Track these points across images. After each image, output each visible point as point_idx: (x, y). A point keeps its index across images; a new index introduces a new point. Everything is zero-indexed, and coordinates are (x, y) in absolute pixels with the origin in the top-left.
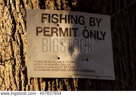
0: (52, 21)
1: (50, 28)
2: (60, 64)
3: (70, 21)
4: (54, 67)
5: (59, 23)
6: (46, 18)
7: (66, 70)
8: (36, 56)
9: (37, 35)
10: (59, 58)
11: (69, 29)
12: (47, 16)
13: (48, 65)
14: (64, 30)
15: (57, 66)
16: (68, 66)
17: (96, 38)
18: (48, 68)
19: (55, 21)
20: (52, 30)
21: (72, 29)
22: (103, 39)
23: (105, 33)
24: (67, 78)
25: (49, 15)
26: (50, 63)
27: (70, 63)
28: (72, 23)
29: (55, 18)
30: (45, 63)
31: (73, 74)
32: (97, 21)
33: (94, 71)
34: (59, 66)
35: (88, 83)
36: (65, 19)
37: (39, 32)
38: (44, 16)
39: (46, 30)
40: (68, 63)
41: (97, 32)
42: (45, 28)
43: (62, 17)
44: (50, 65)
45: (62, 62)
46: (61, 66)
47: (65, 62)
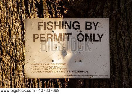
0: (48, 28)
1: (46, 34)
2: (54, 66)
3: (64, 27)
4: (48, 69)
5: (53, 29)
6: (42, 26)
7: (59, 72)
8: (33, 60)
9: (34, 41)
10: (53, 61)
11: (62, 34)
12: (43, 24)
13: (43, 67)
14: (58, 35)
15: (51, 68)
16: (60, 68)
17: (91, 40)
18: (43, 70)
19: (50, 27)
20: (47, 36)
21: (66, 34)
22: (99, 41)
23: (103, 34)
24: (59, 79)
25: (45, 22)
26: (45, 66)
27: (62, 65)
28: (65, 29)
29: (50, 26)
30: (40, 66)
31: (65, 75)
32: (94, 25)
33: (87, 72)
34: (52, 68)
35: (80, 83)
36: (59, 25)
37: (36, 38)
38: (40, 24)
39: (42, 36)
40: (61, 65)
41: (94, 34)
42: (41, 34)
43: (57, 24)
44: (45, 67)
45: (55, 64)
46: (54, 68)
47: (58, 64)
